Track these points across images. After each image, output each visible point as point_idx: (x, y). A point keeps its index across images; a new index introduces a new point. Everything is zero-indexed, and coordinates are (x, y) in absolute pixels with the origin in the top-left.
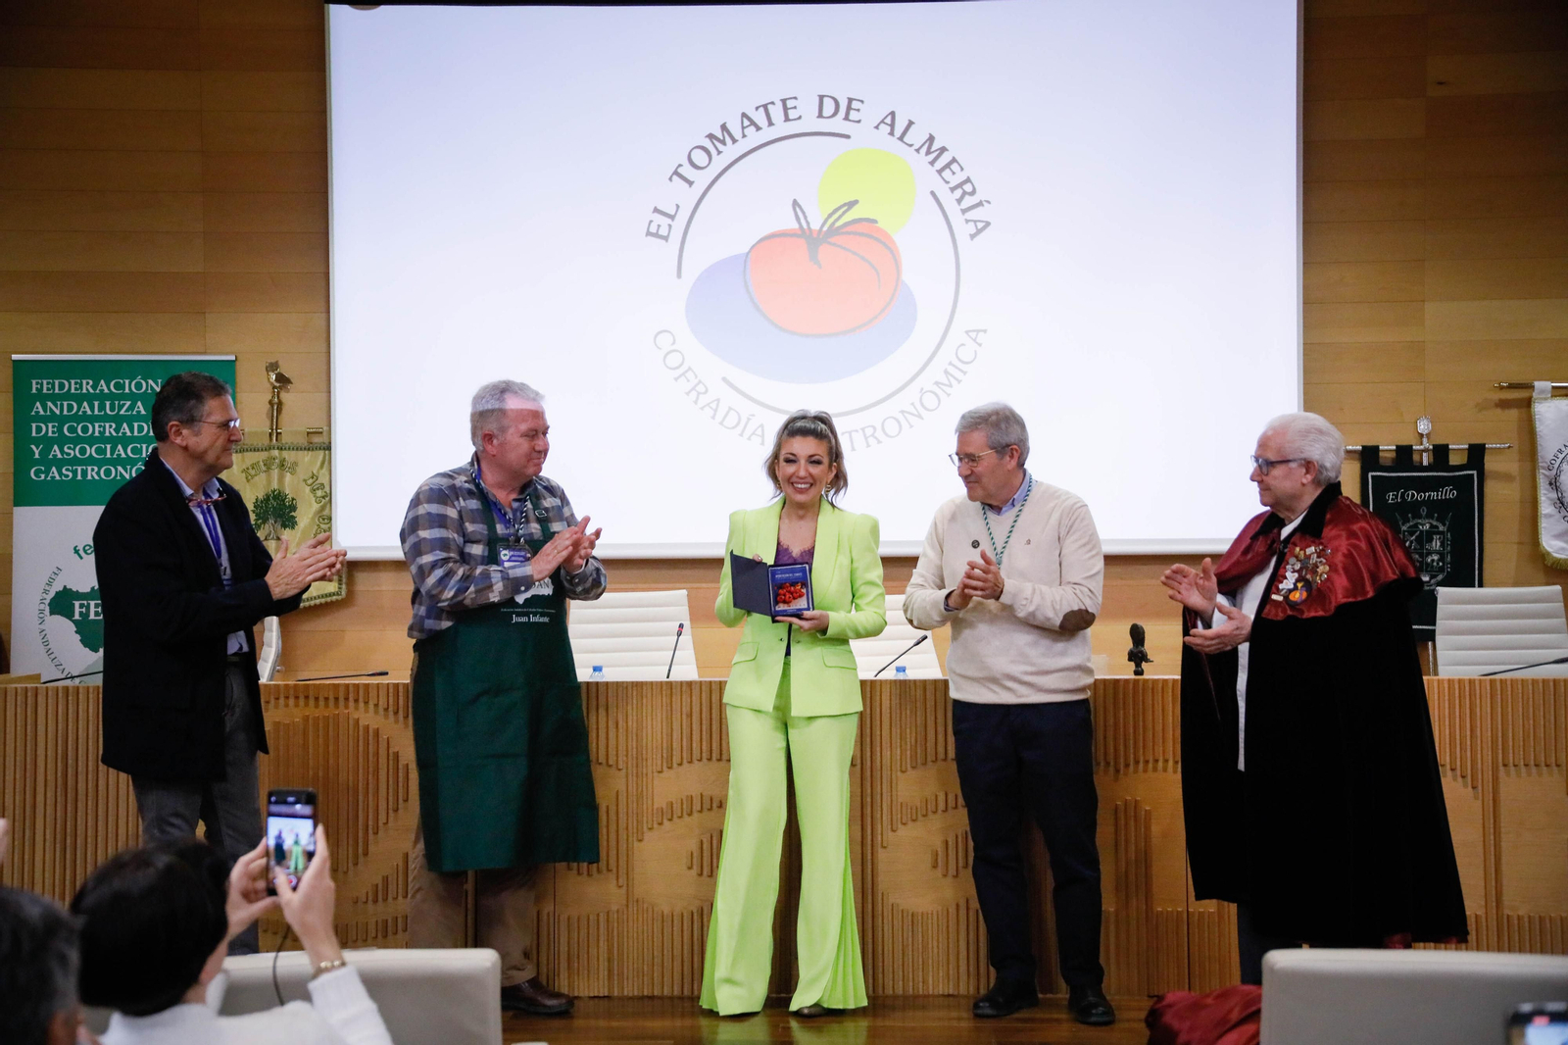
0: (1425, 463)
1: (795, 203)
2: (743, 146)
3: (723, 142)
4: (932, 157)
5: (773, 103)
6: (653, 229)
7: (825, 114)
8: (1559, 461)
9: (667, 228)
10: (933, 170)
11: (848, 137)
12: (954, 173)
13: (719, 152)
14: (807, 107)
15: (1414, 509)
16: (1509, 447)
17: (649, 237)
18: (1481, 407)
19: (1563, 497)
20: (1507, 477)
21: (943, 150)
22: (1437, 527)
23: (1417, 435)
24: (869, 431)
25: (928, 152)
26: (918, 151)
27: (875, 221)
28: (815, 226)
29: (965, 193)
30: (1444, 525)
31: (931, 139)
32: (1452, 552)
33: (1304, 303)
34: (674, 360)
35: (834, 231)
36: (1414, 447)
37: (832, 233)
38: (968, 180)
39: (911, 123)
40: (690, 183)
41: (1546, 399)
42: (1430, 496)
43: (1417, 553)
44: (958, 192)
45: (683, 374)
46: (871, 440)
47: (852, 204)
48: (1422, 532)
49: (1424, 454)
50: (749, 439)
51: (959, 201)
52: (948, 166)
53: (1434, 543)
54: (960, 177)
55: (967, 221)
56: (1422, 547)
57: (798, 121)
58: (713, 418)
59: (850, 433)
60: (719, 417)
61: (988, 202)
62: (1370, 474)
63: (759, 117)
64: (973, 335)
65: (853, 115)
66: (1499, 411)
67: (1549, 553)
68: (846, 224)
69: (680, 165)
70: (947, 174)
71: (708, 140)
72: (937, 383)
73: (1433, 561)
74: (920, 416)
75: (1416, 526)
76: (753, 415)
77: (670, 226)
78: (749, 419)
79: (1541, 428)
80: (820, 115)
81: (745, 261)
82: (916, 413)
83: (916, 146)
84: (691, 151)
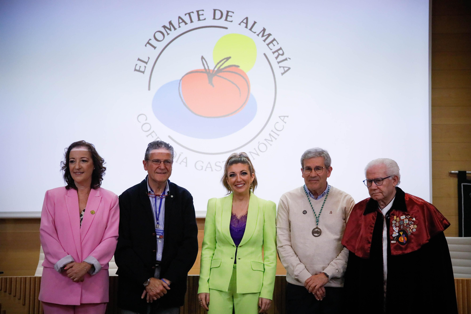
1: (202, 58)
2: (179, 31)
3: (170, 30)
4: (264, 38)
5: (193, 12)
6: (137, 68)
7: (216, 18)
9: (144, 68)
10: (265, 44)
11: (226, 28)
12: (274, 45)
13: (168, 34)
14: (208, 15)
17: (136, 72)
21: (269, 35)
25: (263, 36)
26: (258, 35)
27: (238, 66)
28: (211, 68)
29: (279, 55)
31: (264, 30)
33: (432, 106)
34: (146, 127)
35: (219, 71)
38: (281, 49)
39: (255, 23)
40: (155, 48)
44: (276, 54)
45: (151, 134)
47: (228, 59)
50: (180, 164)
51: (277, 58)
52: (271, 42)
54: (277, 47)
55: (280, 67)
57: (204, 21)
61: (290, 59)
62: (462, 184)
63: (187, 19)
64: (282, 118)
65: (229, 19)
68: (226, 67)
69: (150, 40)
70: (271, 46)
71: (163, 28)
72: (266, 140)
74: (258, 155)
76: (182, 153)
77: (145, 67)
78: (180, 155)
80: (214, 18)
81: (179, 83)
82: (256, 153)
83: (257, 33)
84: (155, 33)
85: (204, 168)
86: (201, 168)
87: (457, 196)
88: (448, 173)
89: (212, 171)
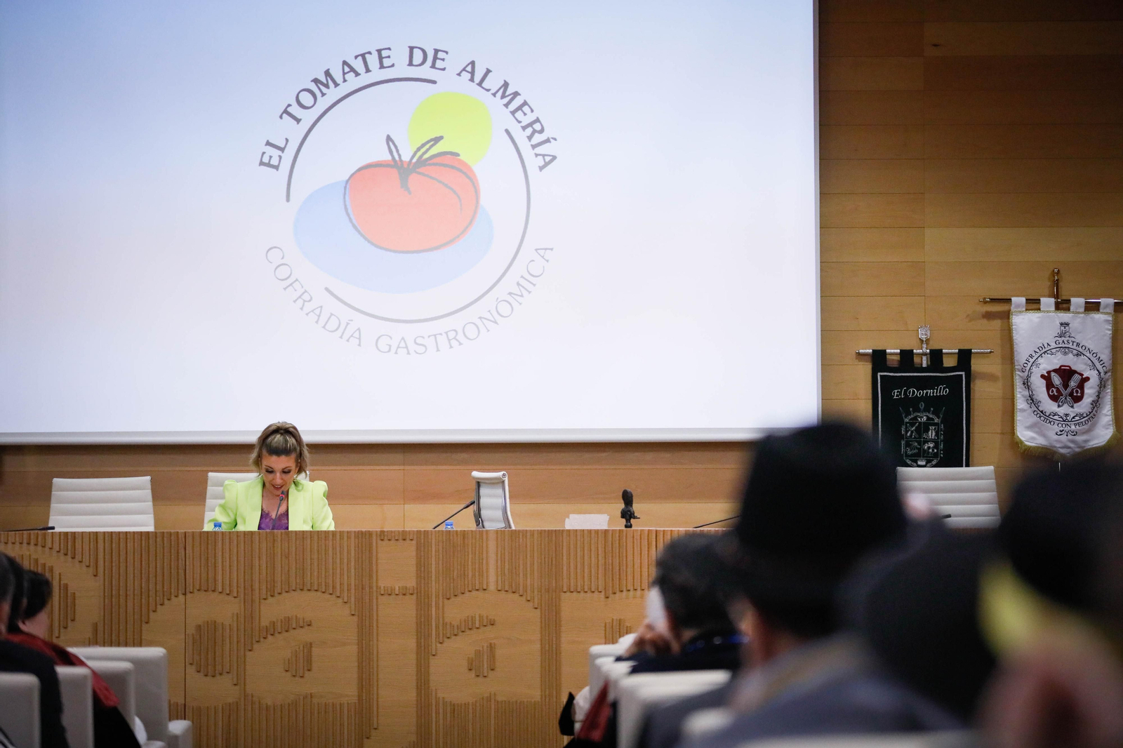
0: (924, 365)
1: (389, 139)
2: (344, 89)
3: (327, 86)
4: (506, 100)
5: (370, 53)
6: (266, 160)
7: (414, 63)
8: (1030, 364)
9: (278, 158)
10: (507, 112)
11: (434, 82)
12: (525, 114)
13: (323, 95)
14: (399, 57)
15: (912, 404)
16: (991, 352)
17: (262, 167)
18: (971, 318)
19: (1033, 395)
20: (991, 378)
21: (516, 94)
22: (933, 419)
23: (918, 340)
24: (452, 335)
25: (503, 97)
26: (494, 95)
27: (458, 155)
28: (406, 157)
29: (534, 131)
30: (938, 418)
31: (506, 85)
32: (944, 441)
34: (283, 272)
35: (422, 162)
36: (915, 351)
37: (420, 164)
38: (537, 120)
39: (488, 71)
40: (298, 121)
41: (1020, 312)
42: (927, 393)
43: (917, 441)
44: (529, 130)
45: (291, 285)
46: (454, 343)
47: (437, 140)
48: (920, 423)
49: (924, 358)
50: (348, 341)
51: (530, 138)
52: (520, 108)
53: (930, 432)
54: (531, 117)
55: (537, 155)
56: (920, 437)
57: (392, 68)
58: (317, 322)
59: (435, 335)
60: (322, 322)
61: (555, 139)
62: (879, 374)
63: (358, 65)
64: (542, 252)
65: (439, 64)
66: (985, 321)
67: (1022, 442)
68: (433, 157)
69: (289, 105)
70: (519, 115)
71: (313, 83)
72: (510, 294)
73: (929, 448)
74: (496, 322)
75: (915, 418)
76: (352, 320)
77: (280, 157)
78: (348, 324)
79: (1017, 337)
80: (411, 64)
81: (345, 187)
82: (493, 319)
83: (493, 91)
84: (299, 93)
85: (393, 349)
86: (386, 349)
87: (870, 396)
88: (854, 353)
89: (408, 353)
